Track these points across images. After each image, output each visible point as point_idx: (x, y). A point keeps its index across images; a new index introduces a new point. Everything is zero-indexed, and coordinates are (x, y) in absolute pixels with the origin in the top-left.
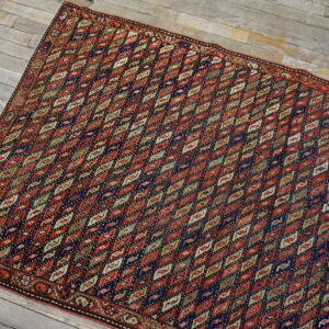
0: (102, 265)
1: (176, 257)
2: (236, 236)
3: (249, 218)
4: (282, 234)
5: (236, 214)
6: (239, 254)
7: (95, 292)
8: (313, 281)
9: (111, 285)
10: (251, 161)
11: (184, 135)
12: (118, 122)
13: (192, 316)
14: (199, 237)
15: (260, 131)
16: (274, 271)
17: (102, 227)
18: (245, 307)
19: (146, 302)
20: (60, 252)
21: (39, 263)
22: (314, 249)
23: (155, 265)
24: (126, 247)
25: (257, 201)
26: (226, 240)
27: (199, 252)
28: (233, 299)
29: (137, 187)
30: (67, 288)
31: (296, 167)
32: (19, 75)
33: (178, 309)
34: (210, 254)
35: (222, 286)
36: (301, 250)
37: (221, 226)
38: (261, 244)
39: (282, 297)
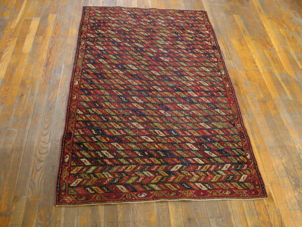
0: (99, 45)
1: (111, 64)
2: (130, 81)
3: (141, 84)
4: (140, 97)
5: (140, 79)
6: (122, 83)
7: (87, 45)
8: (121, 111)
9: (92, 49)
10: (170, 80)
11: (168, 56)
12: (162, 37)
13: (88, 73)
14: (123, 69)
15: (187, 81)
16: (119, 96)
17: (114, 42)
18: (99, 89)
19: (89, 59)
20: (99, 34)
21: (92, 30)
22: (138, 110)
23: (105, 59)
24: (109, 50)
25: (151, 86)
26: (126, 78)
27: (117, 70)
28: (101, 84)
29: (136, 47)
30: (87, 38)
31: (177, 97)
32: (164, 8)
33: (89, 68)
34: (117, 74)
35: (105, 80)
36: (135, 105)
37: (132, 75)
38: (130, 89)
39: (109, 101)
